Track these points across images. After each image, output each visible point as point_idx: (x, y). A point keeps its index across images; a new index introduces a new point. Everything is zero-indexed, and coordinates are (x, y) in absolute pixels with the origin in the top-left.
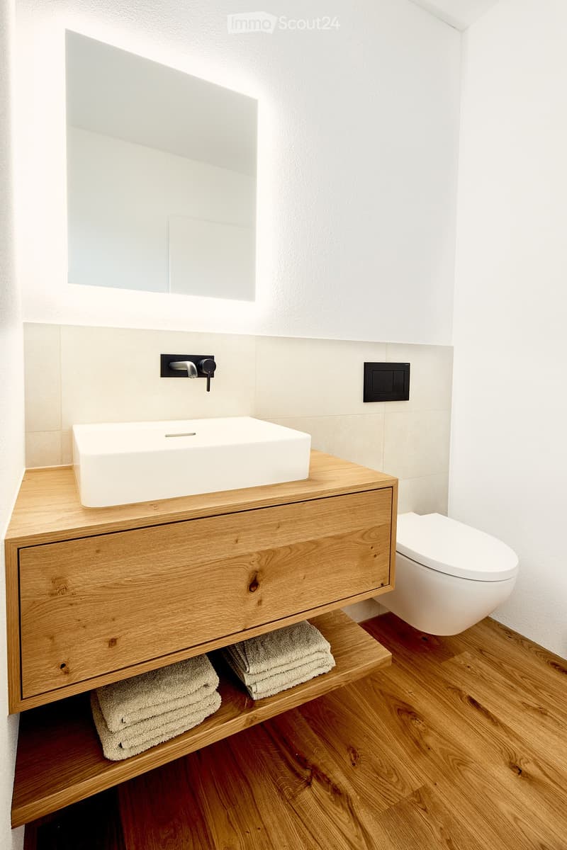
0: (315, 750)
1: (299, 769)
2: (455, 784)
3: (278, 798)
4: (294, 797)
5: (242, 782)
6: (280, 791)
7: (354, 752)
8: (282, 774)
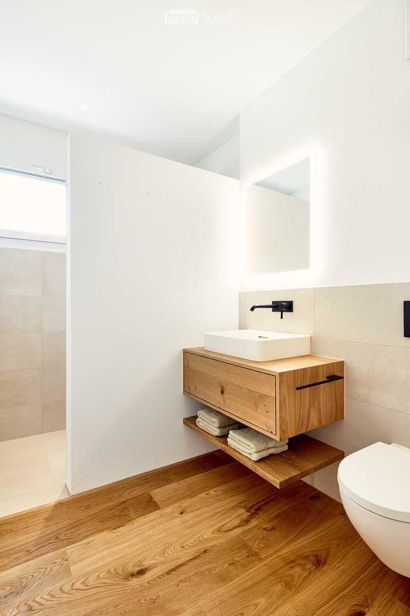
0: (266, 514)
1: (255, 508)
2: (269, 576)
3: (238, 502)
4: (240, 507)
5: (242, 491)
6: (241, 503)
7: (272, 530)
8: (249, 503)
